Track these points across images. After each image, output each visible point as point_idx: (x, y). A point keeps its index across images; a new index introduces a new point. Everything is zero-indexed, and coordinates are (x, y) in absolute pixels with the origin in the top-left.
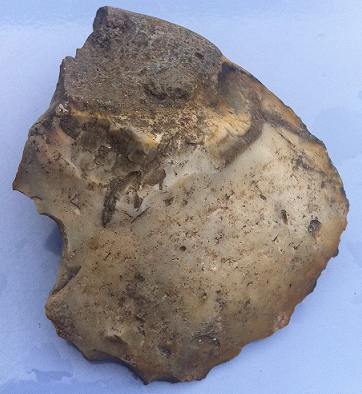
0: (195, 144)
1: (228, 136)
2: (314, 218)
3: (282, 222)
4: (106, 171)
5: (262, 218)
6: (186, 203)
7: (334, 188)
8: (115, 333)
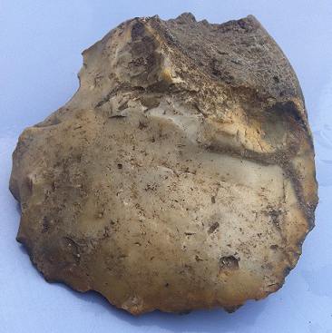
0: (199, 111)
1: (233, 136)
2: (236, 257)
3: (207, 229)
4: (129, 74)
5: (196, 210)
6: (154, 141)
7: (282, 260)
8: (34, 179)
